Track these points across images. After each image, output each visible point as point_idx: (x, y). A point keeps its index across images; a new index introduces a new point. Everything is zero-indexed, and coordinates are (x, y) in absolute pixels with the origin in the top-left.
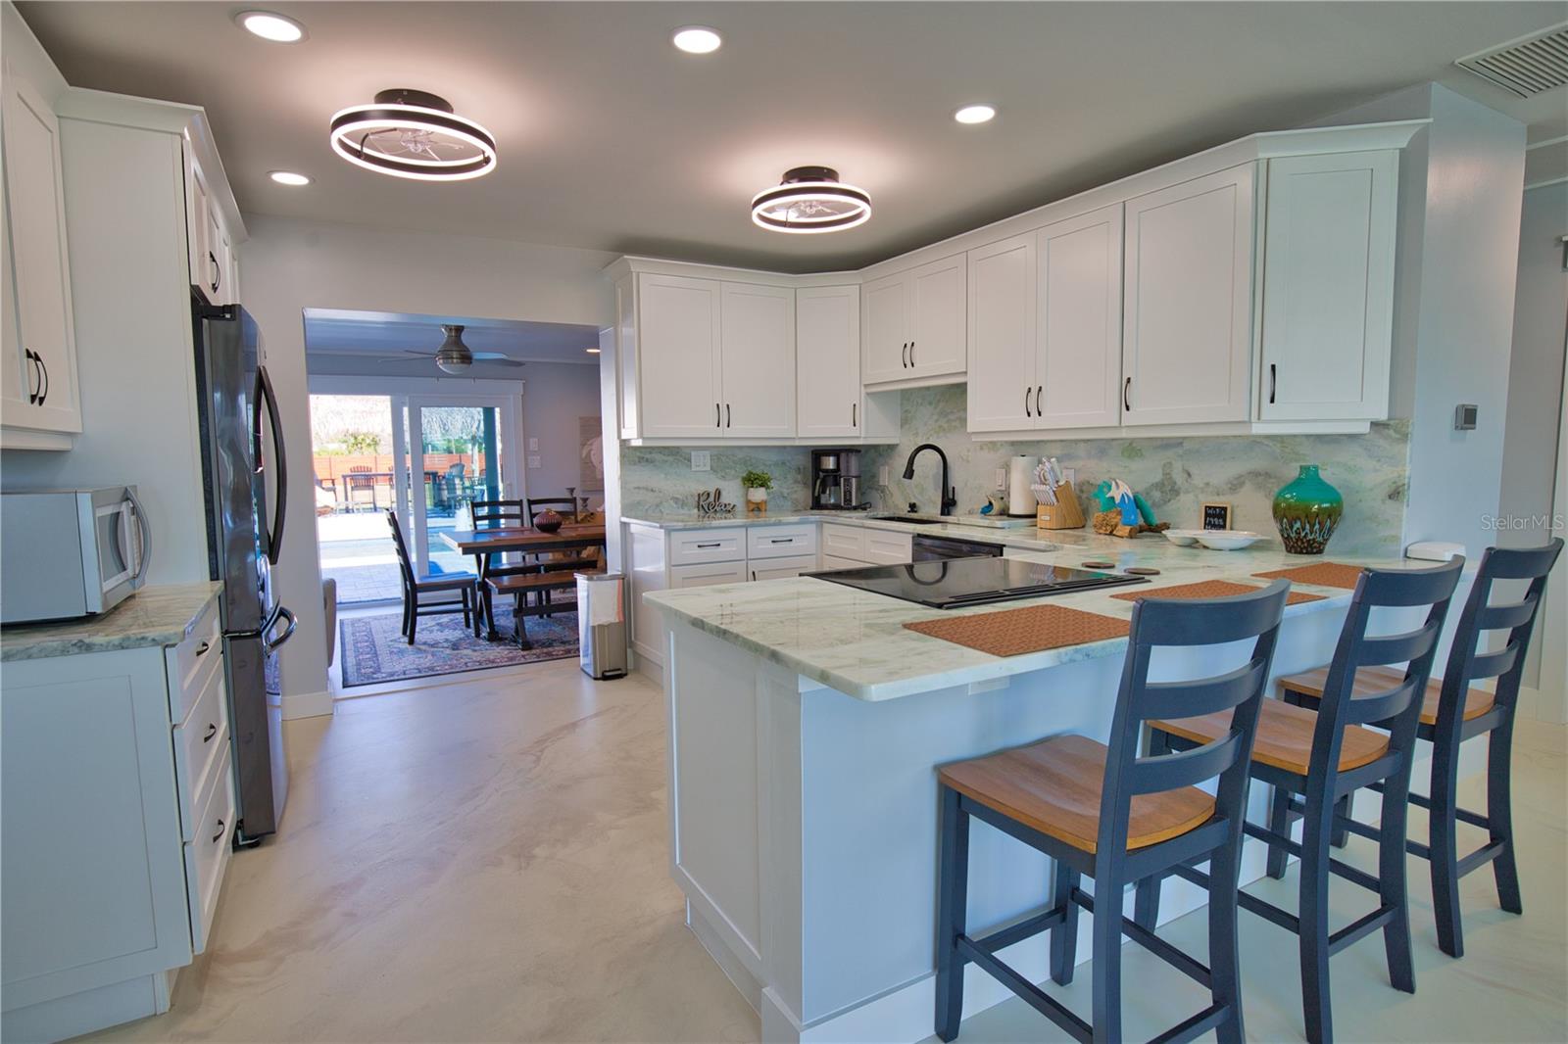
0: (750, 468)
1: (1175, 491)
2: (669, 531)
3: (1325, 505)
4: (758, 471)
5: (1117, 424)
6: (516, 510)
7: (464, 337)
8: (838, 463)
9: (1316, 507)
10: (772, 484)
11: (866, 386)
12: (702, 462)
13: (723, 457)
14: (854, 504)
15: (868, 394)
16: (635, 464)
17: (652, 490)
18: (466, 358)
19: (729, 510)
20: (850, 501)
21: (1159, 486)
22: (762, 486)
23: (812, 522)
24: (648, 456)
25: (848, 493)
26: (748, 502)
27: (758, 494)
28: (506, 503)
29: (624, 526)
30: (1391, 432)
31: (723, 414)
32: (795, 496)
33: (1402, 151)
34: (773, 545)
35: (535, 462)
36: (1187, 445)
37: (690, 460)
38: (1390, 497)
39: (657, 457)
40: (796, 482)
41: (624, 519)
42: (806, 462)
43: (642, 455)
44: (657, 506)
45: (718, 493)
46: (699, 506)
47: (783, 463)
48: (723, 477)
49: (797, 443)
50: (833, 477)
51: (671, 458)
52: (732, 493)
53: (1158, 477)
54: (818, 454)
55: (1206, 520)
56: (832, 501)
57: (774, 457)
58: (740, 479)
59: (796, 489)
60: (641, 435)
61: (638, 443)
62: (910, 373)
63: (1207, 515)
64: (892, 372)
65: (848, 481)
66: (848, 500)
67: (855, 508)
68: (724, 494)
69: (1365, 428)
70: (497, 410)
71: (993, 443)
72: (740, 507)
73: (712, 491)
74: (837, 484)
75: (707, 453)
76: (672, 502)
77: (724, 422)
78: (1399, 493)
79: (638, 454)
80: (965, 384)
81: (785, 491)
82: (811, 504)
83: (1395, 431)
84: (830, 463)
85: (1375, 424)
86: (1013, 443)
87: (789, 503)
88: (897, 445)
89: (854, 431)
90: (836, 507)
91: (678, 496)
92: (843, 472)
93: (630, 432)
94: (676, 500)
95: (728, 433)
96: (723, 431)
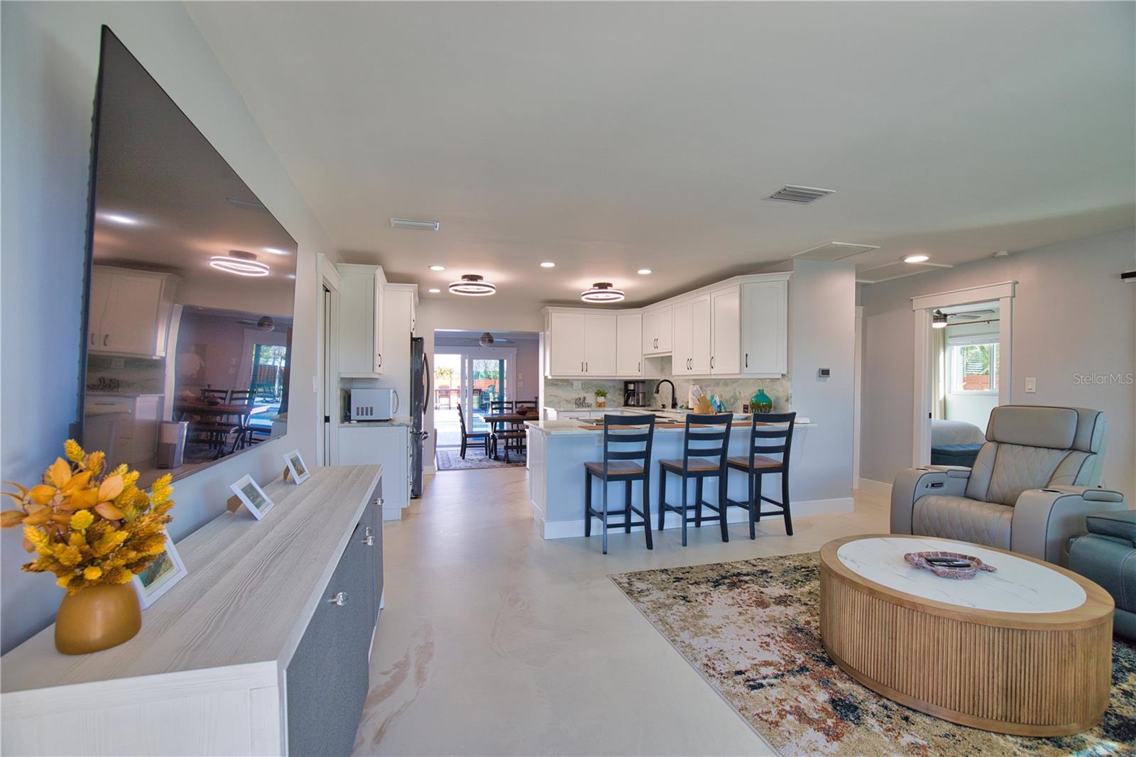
0: (599, 388)
1: (737, 399)
2: (558, 412)
3: (764, 403)
4: (602, 390)
5: (710, 373)
6: (510, 406)
8: (634, 387)
9: (762, 404)
10: (607, 395)
11: (642, 355)
12: (577, 385)
13: (587, 384)
14: (640, 404)
15: (645, 358)
16: (551, 386)
17: (557, 396)
18: (491, 341)
19: (589, 406)
21: (732, 397)
22: (602, 396)
24: (556, 383)
25: (638, 400)
26: (597, 402)
27: (601, 399)
28: (507, 403)
29: (545, 410)
30: (787, 377)
31: (585, 367)
32: (619, 401)
33: (788, 282)
35: (521, 384)
36: (739, 382)
37: (572, 384)
38: (786, 401)
39: (560, 383)
40: (619, 395)
41: (545, 408)
42: (622, 386)
43: (553, 382)
44: (558, 402)
45: (585, 398)
46: (576, 404)
47: (612, 387)
48: (587, 392)
49: (619, 378)
50: (633, 393)
51: (565, 384)
52: (591, 398)
54: (627, 383)
56: (632, 403)
57: (611, 384)
58: (594, 394)
59: (620, 397)
60: (551, 374)
61: (550, 377)
62: (657, 350)
63: (744, 408)
64: (650, 350)
65: (638, 395)
66: (638, 403)
67: (641, 406)
68: (587, 399)
69: (779, 376)
70: (505, 361)
71: (688, 380)
72: (594, 404)
73: (582, 397)
74: (634, 396)
75: (580, 382)
76: (564, 401)
77: (585, 370)
79: (551, 382)
80: (671, 356)
81: (615, 399)
82: (623, 404)
84: (631, 387)
85: (783, 375)
86: (694, 380)
89: (640, 374)
90: (634, 406)
91: (567, 399)
92: (636, 391)
93: (547, 374)
94: (566, 401)
95: (587, 374)
96: (584, 373)
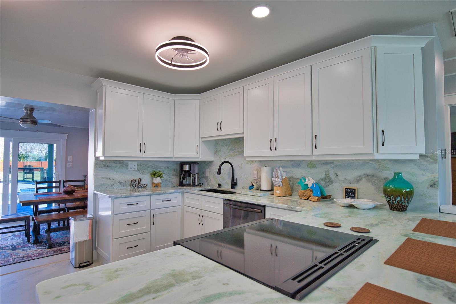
0: (154, 170)
1: (331, 182)
2: (113, 199)
3: (408, 190)
4: (157, 171)
5: (311, 154)
6: (58, 185)
7: (34, 114)
8: (190, 168)
9: (404, 191)
10: (163, 176)
11: (201, 138)
12: (133, 167)
13: (142, 165)
14: (196, 184)
15: (203, 141)
16: (102, 168)
17: (110, 179)
18: (34, 122)
19: (145, 187)
20: (195, 183)
21: (324, 179)
22: (159, 177)
23: (180, 192)
24: (108, 164)
25: (194, 180)
26: (153, 183)
27: (157, 180)
28: (55, 182)
29: (95, 194)
30: (429, 159)
31: (143, 148)
32: (172, 181)
33: (422, 49)
34: (163, 203)
35: (70, 165)
36: (335, 163)
37: (127, 166)
38: (431, 186)
39: (113, 165)
40: (173, 175)
41: (95, 192)
42: (178, 167)
43: (105, 164)
44: (112, 186)
45: (140, 180)
46: (131, 185)
47: (168, 168)
48: (143, 173)
49: (174, 160)
50: (188, 173)
51: (119, 165)
52: (146, 179)
53: (323, 176)
54: (182, 164)
55: (346, 194)
56: (187, 183)
57: (164, 165)
58: (150, 174)
59: (173, 178)
60: (103, 155)
61: (102, 158)
62: (220, 133)
63: (346, 192)
64: (212, 133)
65: (194, 174)
66: (194, 182)
67: (197, 186)
68: (142, 180)
69: (417, 157)
70: (55, 145)
71: (252, 161)
72: (150, 185)
73: (137, 179)
74: (189, 176)
75: (136, 163)
76: (119, 184)
77: (143, 150)
78: (435, 185)
79: (104, 163)
80: (243, 137)
81: (169, 179)
82: (179, 185)
83: (431, 158)
84: (187, 168)
85: (421, 156)
86: (260, 161)
87: (170, 183)
88: (213, 161)
89: (197, 156)
90: (189, 185)
91: (122, 181)
92: (192, 171)
93: (99, 154)
94: (121, 183)
95: (145, 155)
96: (142, 154)
